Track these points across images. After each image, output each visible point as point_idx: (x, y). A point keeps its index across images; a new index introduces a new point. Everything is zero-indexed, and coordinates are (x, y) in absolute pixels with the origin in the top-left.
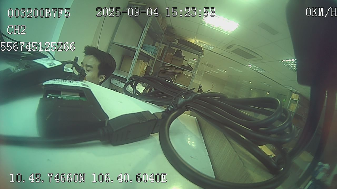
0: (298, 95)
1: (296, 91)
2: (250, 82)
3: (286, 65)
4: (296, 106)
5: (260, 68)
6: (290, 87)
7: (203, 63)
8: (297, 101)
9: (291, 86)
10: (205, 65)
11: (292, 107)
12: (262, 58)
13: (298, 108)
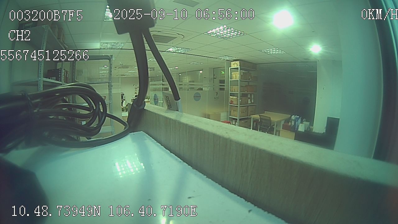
0: (238, 62)
1: (233, 58)
2: (176, 68)
3: (214, 36)
4: (238, 73)
5: (184, 48)
6: (226, 57)
7: (116, 67)
8: (238, 68)
9: (226, 55)
10: (119, 68)
11: (234, 76)
12: (183, 37)
13: (242, 74)
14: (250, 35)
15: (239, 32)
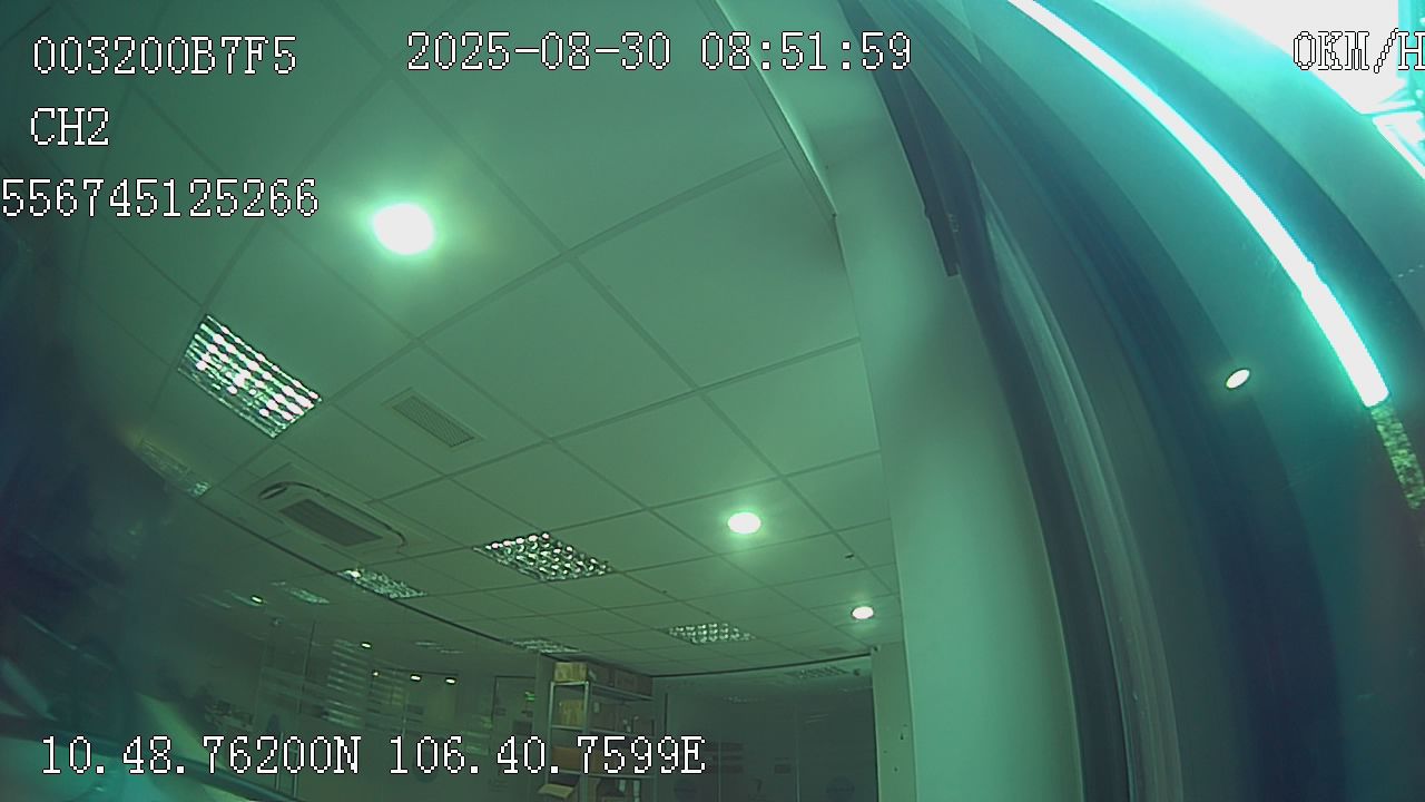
0: (582, 665)
1: (567, 650)
3: (505, 562)
4: (583, 706)
5: (399, 583)
6: (540, 641)
8: (583, 686)
9: (543, 636)
11: (567, 713)
12: (401, 542)
13: (597, 710)
14: (630, 578)
15: (593, 561)
